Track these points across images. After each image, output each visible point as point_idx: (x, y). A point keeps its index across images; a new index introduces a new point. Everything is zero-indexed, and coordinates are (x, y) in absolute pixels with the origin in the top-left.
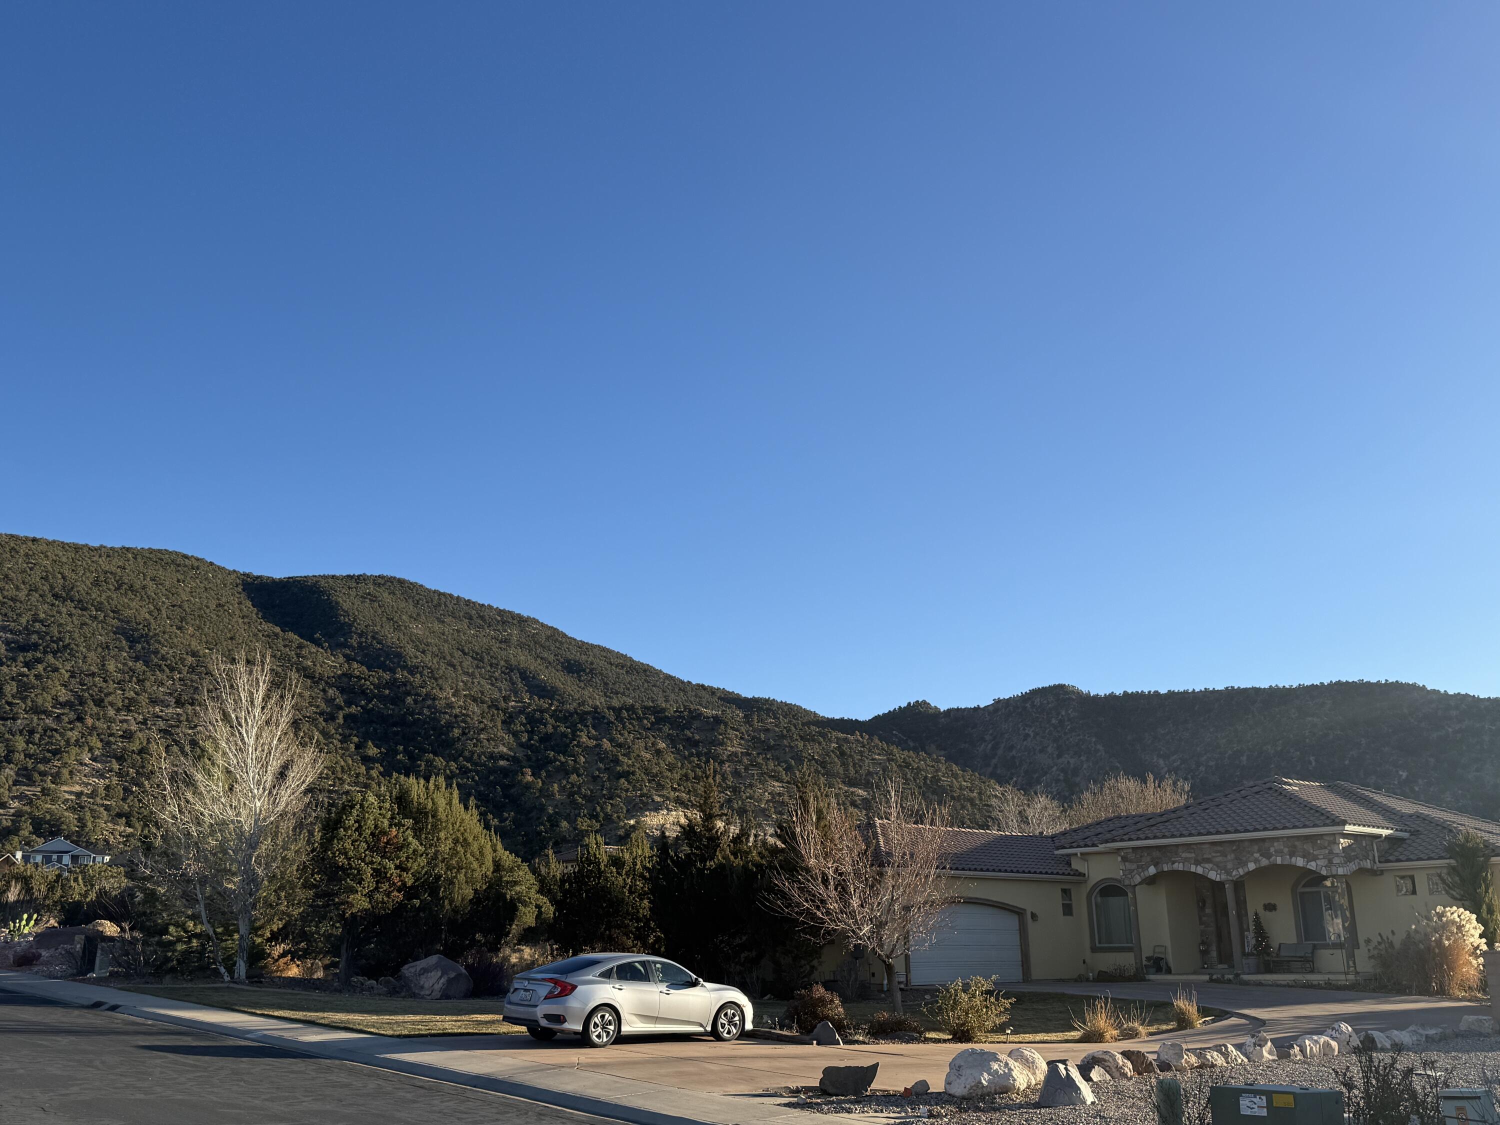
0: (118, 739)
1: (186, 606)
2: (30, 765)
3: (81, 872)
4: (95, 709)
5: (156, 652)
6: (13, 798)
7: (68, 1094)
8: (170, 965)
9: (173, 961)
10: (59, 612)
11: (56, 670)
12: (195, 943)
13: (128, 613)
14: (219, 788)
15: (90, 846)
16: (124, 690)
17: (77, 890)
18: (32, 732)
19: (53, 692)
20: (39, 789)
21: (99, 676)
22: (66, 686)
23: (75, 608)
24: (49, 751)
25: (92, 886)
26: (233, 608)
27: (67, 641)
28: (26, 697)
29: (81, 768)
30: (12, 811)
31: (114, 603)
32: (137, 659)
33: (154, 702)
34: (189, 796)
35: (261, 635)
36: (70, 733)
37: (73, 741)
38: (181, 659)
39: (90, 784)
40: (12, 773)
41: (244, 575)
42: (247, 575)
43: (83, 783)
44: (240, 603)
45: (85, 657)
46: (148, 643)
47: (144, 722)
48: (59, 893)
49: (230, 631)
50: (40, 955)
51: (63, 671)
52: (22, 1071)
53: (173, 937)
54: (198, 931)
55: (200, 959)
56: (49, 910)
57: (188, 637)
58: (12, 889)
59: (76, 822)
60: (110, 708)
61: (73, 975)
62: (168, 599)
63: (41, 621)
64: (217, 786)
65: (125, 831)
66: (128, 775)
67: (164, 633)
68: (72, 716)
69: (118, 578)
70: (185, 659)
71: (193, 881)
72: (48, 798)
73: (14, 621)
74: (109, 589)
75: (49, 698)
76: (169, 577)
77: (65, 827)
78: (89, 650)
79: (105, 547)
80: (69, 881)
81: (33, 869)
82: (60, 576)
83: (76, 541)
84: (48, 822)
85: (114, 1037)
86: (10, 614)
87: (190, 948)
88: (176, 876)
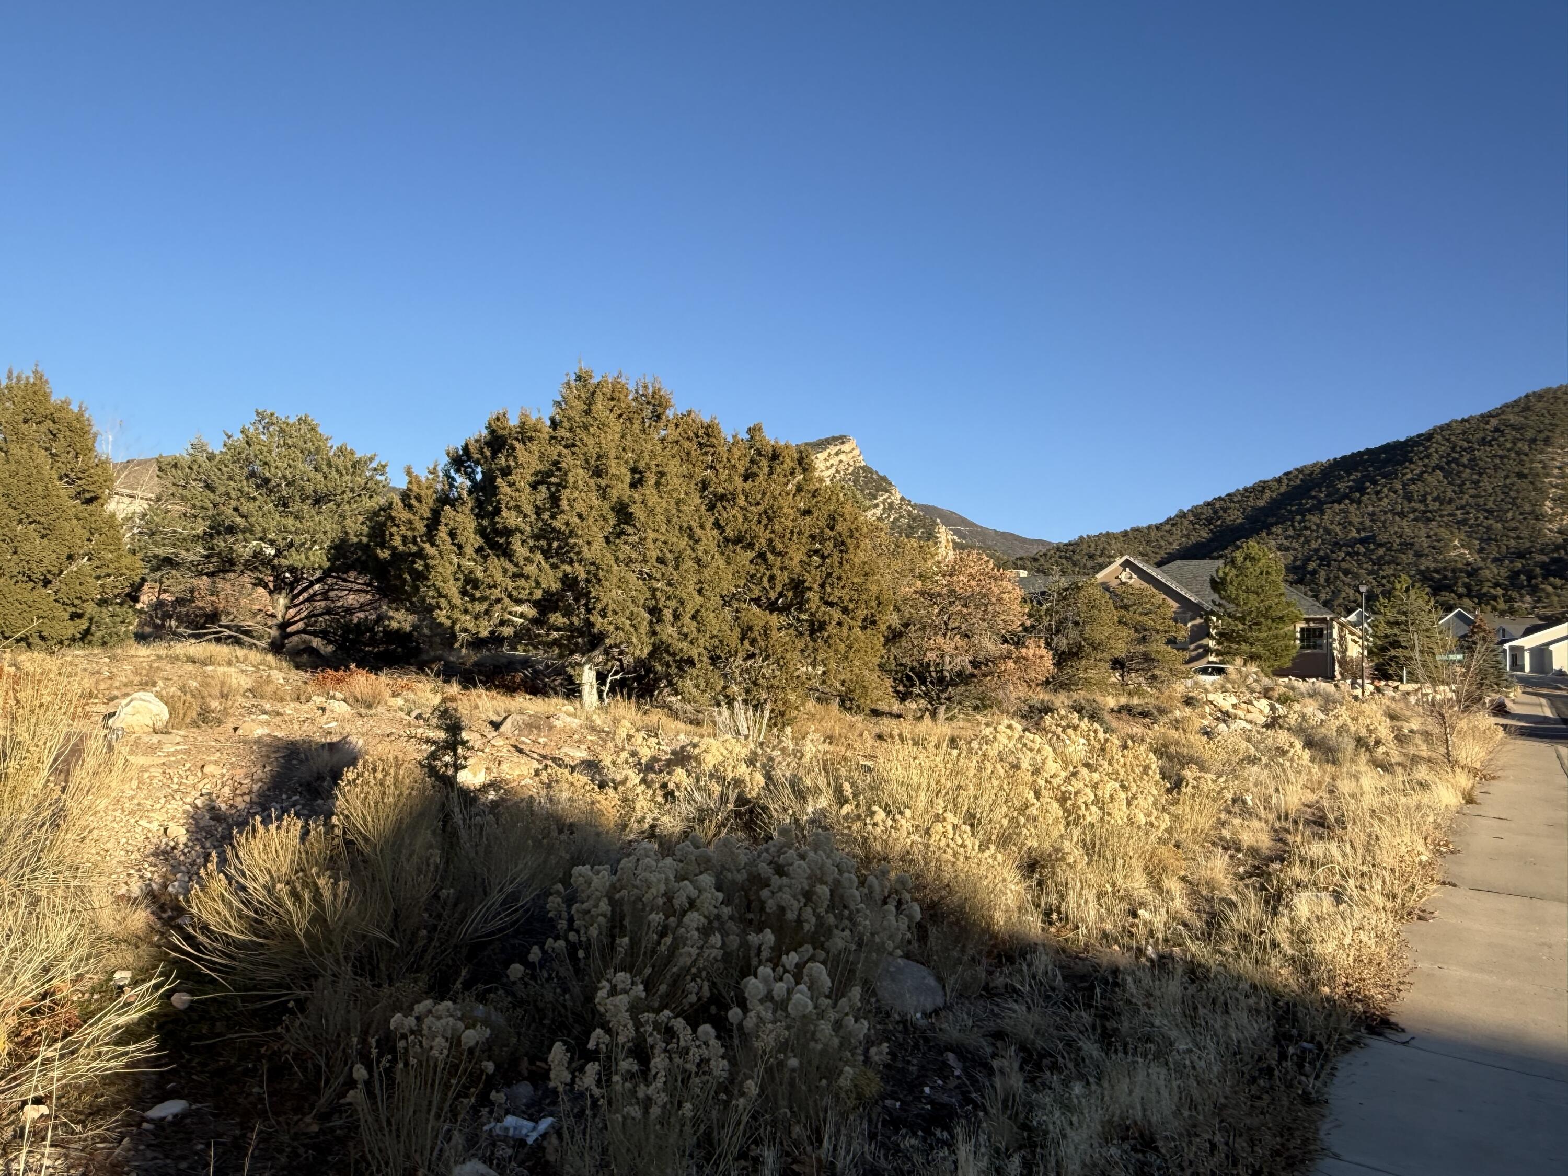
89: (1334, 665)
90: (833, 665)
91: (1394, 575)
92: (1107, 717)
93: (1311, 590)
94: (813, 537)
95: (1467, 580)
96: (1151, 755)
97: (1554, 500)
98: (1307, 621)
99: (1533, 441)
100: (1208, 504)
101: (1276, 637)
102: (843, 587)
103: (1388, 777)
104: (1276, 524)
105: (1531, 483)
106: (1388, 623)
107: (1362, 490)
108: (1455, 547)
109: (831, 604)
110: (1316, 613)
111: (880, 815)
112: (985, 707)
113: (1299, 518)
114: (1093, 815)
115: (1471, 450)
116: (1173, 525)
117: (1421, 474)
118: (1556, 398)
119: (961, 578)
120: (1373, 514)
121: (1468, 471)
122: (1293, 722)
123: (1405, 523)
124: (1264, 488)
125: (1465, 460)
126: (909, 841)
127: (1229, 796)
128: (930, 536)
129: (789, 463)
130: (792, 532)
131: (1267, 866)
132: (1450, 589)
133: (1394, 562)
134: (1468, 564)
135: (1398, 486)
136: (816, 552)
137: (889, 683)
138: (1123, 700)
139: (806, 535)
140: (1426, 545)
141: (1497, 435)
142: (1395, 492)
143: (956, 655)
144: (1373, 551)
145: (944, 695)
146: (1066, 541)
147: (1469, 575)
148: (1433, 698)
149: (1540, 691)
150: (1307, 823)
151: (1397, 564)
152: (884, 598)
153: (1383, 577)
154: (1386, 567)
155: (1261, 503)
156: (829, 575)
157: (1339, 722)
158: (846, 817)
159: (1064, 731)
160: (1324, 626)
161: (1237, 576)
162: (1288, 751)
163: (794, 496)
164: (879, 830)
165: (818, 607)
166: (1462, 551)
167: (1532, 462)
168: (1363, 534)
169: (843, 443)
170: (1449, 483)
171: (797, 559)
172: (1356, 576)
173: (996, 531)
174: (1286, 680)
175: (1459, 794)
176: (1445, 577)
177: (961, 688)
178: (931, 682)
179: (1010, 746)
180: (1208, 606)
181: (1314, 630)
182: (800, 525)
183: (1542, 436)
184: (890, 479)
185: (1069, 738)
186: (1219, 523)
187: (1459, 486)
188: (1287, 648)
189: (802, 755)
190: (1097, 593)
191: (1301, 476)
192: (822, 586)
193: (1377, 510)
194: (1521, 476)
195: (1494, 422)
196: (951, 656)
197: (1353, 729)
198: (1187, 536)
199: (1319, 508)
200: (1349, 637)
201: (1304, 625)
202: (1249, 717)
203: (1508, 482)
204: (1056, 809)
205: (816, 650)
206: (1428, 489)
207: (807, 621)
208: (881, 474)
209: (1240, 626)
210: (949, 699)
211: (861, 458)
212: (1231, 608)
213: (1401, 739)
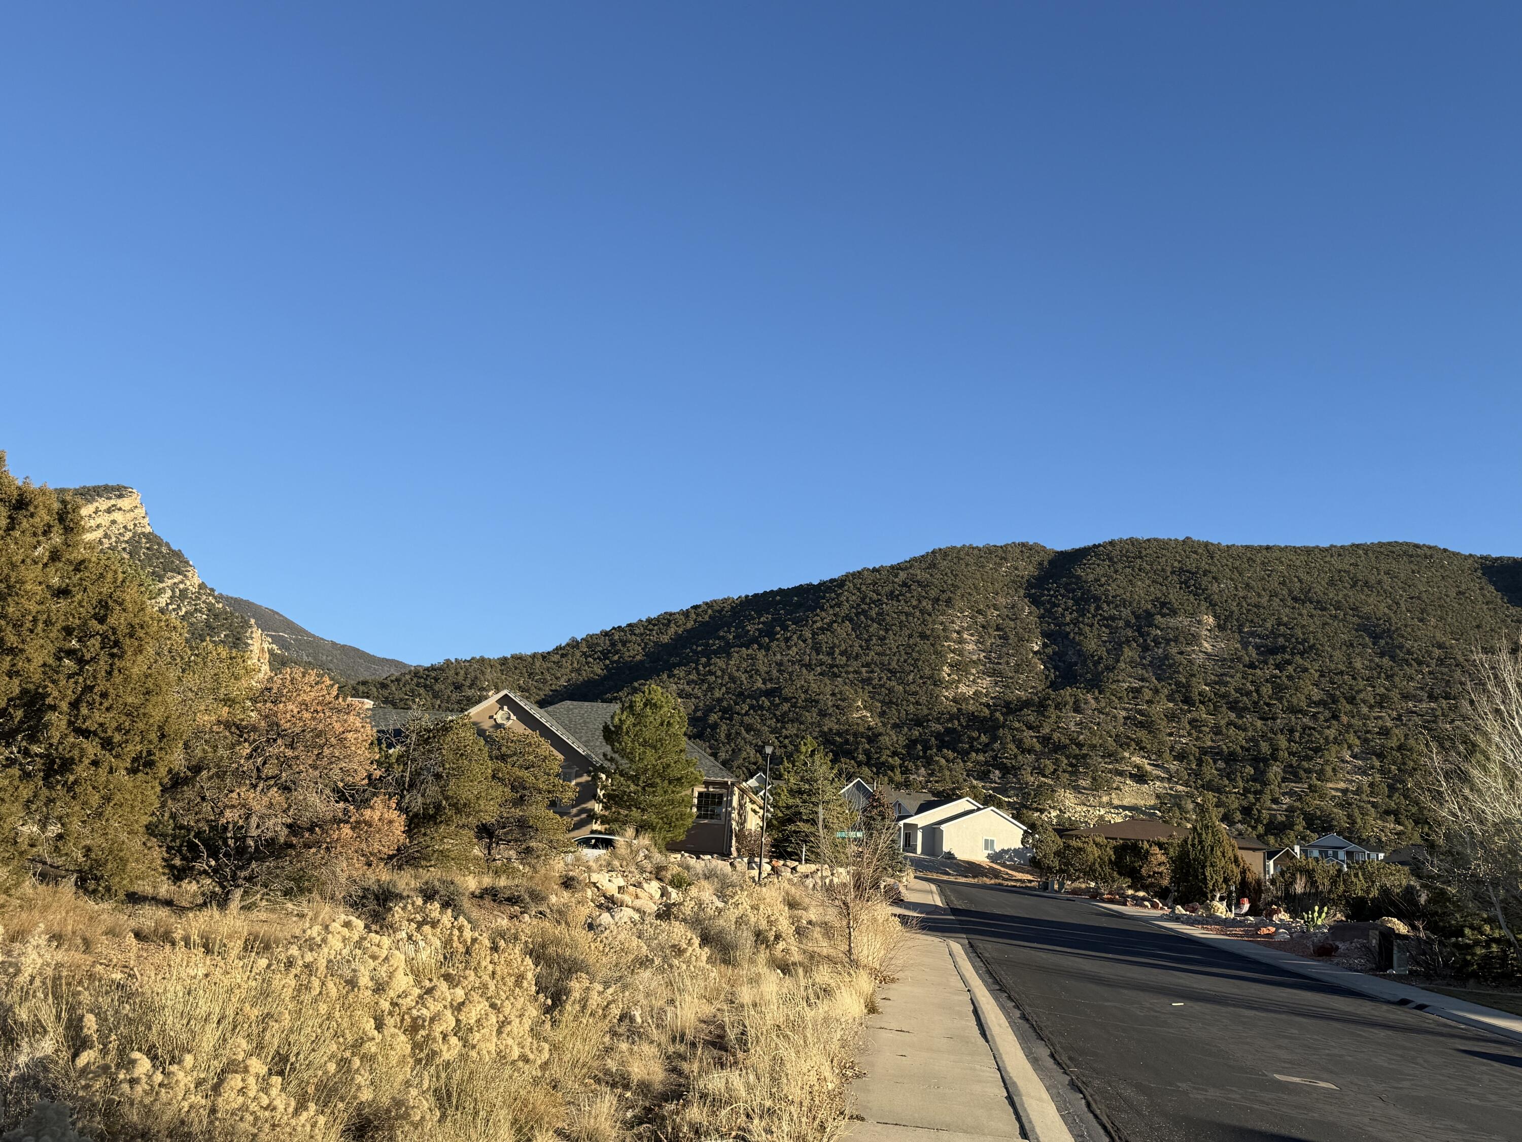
0: (1375, 736)
1: (1424, 596)
2: (1295, 764)
3: (1360, 868)
4: (1349, 707)
5: (1401, 647)
6: (1284, 794)
7: (1401, 1088)
8: (1470, 969)
9: (1473, 965)
10: (1301, 615)
11: (1306, 670)
12: (1495, 948)
13: (1365, 609)
14: (1500, 784)
15: (1363, 842)
16: (1374, 687)
17: (1359, 887)
18: (1292, 731)
19: (1306, 692)
20: (1306, 786)
21: (1347, 674)
22: (1317, 685)
23: (1315, 609)
24: (1310, 749)
25: (1373, 882)
26: (1475, 594)
27: (1312, 642)
28: (1282, 697)
29: (1342, 765)
30: (1284, 806)
31: (1352, 600)
32: (1382, 655)
33: (1406, 697)
34: (1467, 791)
35: (1509, 621)
36: (1327, 732)
37: (1331, 738)
38: (1427, 651)
39: (1354, 781)
40: (1279, 770)
41: (1481, 558)
42: (1485, 558)
43: (1348, 780)
44: (1481, 589)
45: (1331, 656)
46: (1391, 638)
47: (1399, 718)
48: (1342, 888)
49: (1475, 619)
50: (1337, 948)
51: (1312, 671)
52: (1350, 1059)
53: (1470, 940)
54: (1497, 935)
55: (1502, 966)
56: (1335, 903)
57: (1431, 629)
58: (1298, 881)
59: (1345, 818)
60: (1362, 705)
61: (1372, 969)
62: (1405, 591)
63: (1285, 625)
64: (1496, 782)
65: (1394, 829)
66: (1390, 771)
67: (1406, 626)
68: (1327, 714)
69: (1352, 575)
70: (1432, 652)
71: (1484, 882)
72: (1316, 795)
73: (1260, 626)
74: (1345, 588)
75: (1303, 698)
76: (1403, 569)
77: (1336, 823)
78: (1334, 649)
79: (1335, 547)
80: (1349, 876)
81: (1314, 863)
82: (1296, 580)
83: (1307, 544)
84: (1319, 818)
85: (1430, 1037)
86: (1256, 620)
87: (1491, 953)
88: (1465, 876)
89: (731, 839)
90: (76, 825)
91: (797, 736)
92: (466, 904)
93: (710, 748)
94: (68, 631)
95: (867, 746)
96: (528, 961)
97: (951, 666)
98: (707, 784)
99: (937, 600)
100: (606, 634)
101: (672, 802)
102: (108, 709)
103: (788, 981)
104: (679, 665)
105: (932, 645)
106: (791, 791)
107: (771, 635)
108: (858, 709)
109: (86, 733)
110: (716, 775)
111: (144, 1065)
112: (301, 891)
113: (704, 660)
114: (450, 1051)
115: (878, 602)
116: (563, 656)
117: (830, 624)
118: (959, 559)
119: (290, 706)
120: (780, 664)
121: (875, 625)
122: (688, 912)
123: (811, 677)
124: (669, 621)
125: (873, 613)
126: (186, 1105)
127: (616, 1011)
128: (238, 642)
129: (43, 517)
130: (35, 620)
131: (660, 1106)
132: (850, 755)
133: (798, 720)
134: (869, 728)
135: (808, 634)
136: (70, 653)
137: (158, 854)
138: (487, 881)
139: (59, 626)
140: (830, 704)
141: (904, 589)
142: (804, 641)
143: (269, 816)
144: (778, 705)
145: (243, 874)
146: (427, 664)
147: (870, 740)
148: (832, 881)
149: (930, 875)
150: (707, 1043)
151: (801, 723)
152: (169, 730)
153: (786, 737)
154: (789, 726)
155: (665, 639)
156: (89, 689)
157: (738, 912)
158: (84, 1071)
159: (418, 929)
160: (724, 791)
161: (634, 725)
162: (685, 951)
163: (45, 565)
164: (139, 1089)
165: (64, 736)
166: (865, 713)
167: (934, 622)
168: (769, 686)
169: (120, 496)
170: (857, 636)
171: (38, 660)
172: (758, 733)
173: (334, 644)
174: (679, 856)
175: (862, 1001)
176: (847, 742)
177: (270, 863)
178: (226, 855)
179: (345, 952)
180: (597, 760)
181: (714, 795)
182: (49, 611)
183: (944, 596)
184: (186, 555)
185: (425, 939)
186: (616, 658)
187: (867, 641)
188: (682, 816)
189: (18, 972)
190: (469, 735)
191: (710, 611)
192: (75, 705)
193: (786, 659)
194: (923, 636)
195: (902, 575)
196: (261, 817)
197: (753, 920)
198: (578, 671)
199: (726, 651)
200: (749, 806)
201: (702, 789)
202: (638, 903)
203: (911, 641)
204: (402, 1043)
205: (50, 801)
206: (837, 642)
207: (40, 756)
208: (175, 547)
209: (633, 788)
210: (249, 879)
211: (147, 520)
212: (624, 763)
213: (800, 932)
